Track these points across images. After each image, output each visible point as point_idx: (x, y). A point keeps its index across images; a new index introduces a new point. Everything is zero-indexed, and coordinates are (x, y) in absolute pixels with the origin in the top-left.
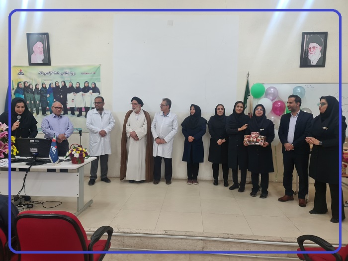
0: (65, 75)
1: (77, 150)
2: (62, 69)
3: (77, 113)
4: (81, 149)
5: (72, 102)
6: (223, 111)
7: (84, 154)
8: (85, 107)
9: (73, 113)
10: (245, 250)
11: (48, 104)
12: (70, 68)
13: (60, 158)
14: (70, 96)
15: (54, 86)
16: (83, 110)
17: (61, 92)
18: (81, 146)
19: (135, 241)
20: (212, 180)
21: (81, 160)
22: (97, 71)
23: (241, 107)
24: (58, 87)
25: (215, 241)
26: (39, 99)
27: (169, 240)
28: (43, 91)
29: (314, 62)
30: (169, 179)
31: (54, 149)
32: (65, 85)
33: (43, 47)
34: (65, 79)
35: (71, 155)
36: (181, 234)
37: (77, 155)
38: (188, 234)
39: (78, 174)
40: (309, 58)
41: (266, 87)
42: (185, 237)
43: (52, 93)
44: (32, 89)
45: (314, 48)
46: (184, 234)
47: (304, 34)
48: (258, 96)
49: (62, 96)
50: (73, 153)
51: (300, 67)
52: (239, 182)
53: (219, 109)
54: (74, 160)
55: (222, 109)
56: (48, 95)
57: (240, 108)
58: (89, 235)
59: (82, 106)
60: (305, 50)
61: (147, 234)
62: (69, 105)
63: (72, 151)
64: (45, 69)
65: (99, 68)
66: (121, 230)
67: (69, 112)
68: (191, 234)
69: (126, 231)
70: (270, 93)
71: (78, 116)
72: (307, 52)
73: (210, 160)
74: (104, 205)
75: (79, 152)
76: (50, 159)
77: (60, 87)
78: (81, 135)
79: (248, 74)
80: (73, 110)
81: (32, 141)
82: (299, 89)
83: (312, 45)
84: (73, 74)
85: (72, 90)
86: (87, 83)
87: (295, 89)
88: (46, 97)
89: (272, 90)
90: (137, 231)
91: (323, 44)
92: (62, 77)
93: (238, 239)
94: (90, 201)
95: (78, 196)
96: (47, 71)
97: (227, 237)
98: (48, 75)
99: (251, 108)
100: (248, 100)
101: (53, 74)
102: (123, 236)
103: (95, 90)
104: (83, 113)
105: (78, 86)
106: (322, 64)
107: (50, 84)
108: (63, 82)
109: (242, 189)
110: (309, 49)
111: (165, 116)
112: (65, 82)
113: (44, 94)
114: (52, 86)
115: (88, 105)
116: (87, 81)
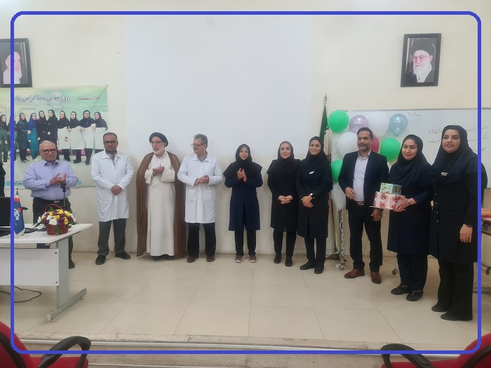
0: (53, 101)
1: (55, 214)
2: (49, 92)
3: (73, 158)
4: (61, 212)
5: (66, 141)
6: (289, 151)
7: (66, 220)
8: (85, 149)
9: (67, 159)
11: (28, 145)
12: (61, 91)
14: (62, 133)
15: (38, 118)
16: (83, 153)
17: (48, 127)
21: (62, 227)
22: (101, 95)
23: (317, 146)
24: (43, 119)
26: (16, 137)
28: (22, 127)
29: (422, 79)
30: (211, 253)
31: (16, 213)
32: (54, 115)
33: (21, 60)
34: (54, 108)
35: (45, 222)
36: (213, 340)
37: (53, 221)
38: (224, 340)
39: (57, 250)
40: (415, 72)
41: (350, 116)
42: (218, 346)
43: (35, 129)
44: (5, 123)
45: (421, 57)
46: (217, 340)
47: (407, 36)
48: (339, 129)
49: (49, 133)
50: (48, 218)
51: (401, 86)
53: (283, 149)
54: (50, 230)
55: (287, 148)
56: (29, 132)
57: (314, 147)
59: (81, 147)
60: (408, 64)
61: (160, 342)
62: (61, 145)
63: (47, 215)
64: (24, 92)
65: (104, 90)
66: (121, 337)
69: (127, 338)
70: (356, 125)
71: (76, 162)
75: (58, 216)
77: (47, 119)
79: (326, 98)
80: (66, 153)
82: (398, 119)
83: (419, 53)
84: (66, 100)
85: (65, 123)
86: (87, 113)
87: (392, 119)
88: (26, 134)
89: (359, 120)
90: (145, 338)
91: (435, 52)
92: (49, 105)
93: (299, 347)
94: (81, 292)
95: (58, 285)
96: (27, 96)
97: (283, 344)
98: (28, 101)
99: (329, 150)
100: (326, 137)
101: (35, 100)
102: (123, 346)
103: (100, 123)
104: (82, 157)
105: (73, 117)
106: (433, 81)
107: (31, 116)
108: (50, 112)
109: (319, 269)
110: (414, 60)
111: (202, 161)
112: (53, 112)
113: (23, 130)
114: (34, 118)
115: (89, 146)
116: (87, 111)
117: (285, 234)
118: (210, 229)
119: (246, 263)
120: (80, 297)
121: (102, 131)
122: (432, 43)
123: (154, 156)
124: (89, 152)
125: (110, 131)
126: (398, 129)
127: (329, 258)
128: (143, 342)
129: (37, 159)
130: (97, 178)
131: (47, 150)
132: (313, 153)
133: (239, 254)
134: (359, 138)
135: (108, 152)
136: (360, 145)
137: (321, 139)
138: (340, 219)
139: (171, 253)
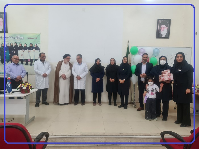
0: (17, 39)
1: (25, 85)
2: (15, 35)
3: (25, 63)
4: (27, 84)
5: (22, 56)
6: (114, 62)
7: (30, 87)
8: (30, 59)
9: (22, 63)
10: (129, 142)
12: (20, 35)
14: (20, 52)
15: (10, 46)
17: (14, 49)
18: (27, 82)
19: (63, 140)
21: (27, 91)
22: (38, 37)
23: (126, 60)
24: (12, 46)
25: (112, 138)
27: (84, 138)
30: (83, 102)
32: (17, 45)
33: (3, 21)
34: (17, 42)
36: (92, 134)
37: (24, 88)
38: (96, 134)
39: (26, 100)
40: (161, 33)
41: (139, 48)
42: (94, 136)
43: (8, 50)
45: (163, 28)
47: (158, 20)
48: (134, 53)
49: (14, 52)
50: (22, 86)
51: (156, 38)
53: (111, 61)
54: (23, 91)
55: (113, 61)
56: (6, 51)
58: (33, 138)
59: (28, 58)
60: (159, 29)
61: (71, 136)
62: (20, 57)
63: (21, 85)
65: (39, 35)
66: (54, 134)
67: (20, 62)
69: (57, 134)
70: (141, 52)
71: (26, 64)
72: (160, 30)
74: (43, 119)
75: (26, 86)
76: (6, 91)
77: (14, 46)
78: (27, 75)
79: (129, 41)
80: (22, 61)
82: (156, 50)
83: (163, 26)
84: (22, 38)
85: (21, 48)
87: (154, 50)
89: (142, 50)
90: (64, 134)
91: (169, 26)
92: (15, 40)
94: (33, 117)
95: (25, 114)
97: (119, 135)
99: (130, 61)
100: (128, 57)
101: (9, 38)
102: (55, 138)
103: (37, 48)
104: (29, 62)
105: (25, 46)
106: (167, 37)
108: (15, 43)
109: (126, 107)
110: (161, 29)
112: (16, 43)
113: (3, 51)
114: (8, 46)
115: (32, 58)
116: (31, 43)
117: (112, 94)
118: (83, 92)
119: (98, 106)
120: (33, 120)
124: (32, 60)
126: (156, 54)
127: (129, 104)
128: (64, 136)
130: (37, 71)
131: (16, 59)
132: (124, 62)
133: (95, 102)
135: (41, 60)
137: (127, 56)
138: (134, 88)
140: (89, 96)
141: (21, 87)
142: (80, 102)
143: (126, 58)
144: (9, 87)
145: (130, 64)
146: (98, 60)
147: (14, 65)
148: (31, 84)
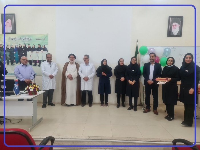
0: (25, 40)
1: (32, 86)
2: (23, 36)
3: (33, 64)
4: (34, 86)
5: (30, 57)
7: (37, 89)
8: (38, 60)
9: (31, 64)
11: (14, 58)
12: (29, 36)
13: (21, 92)
14: (29, 53)
15: (19, 47)
16: (37, 62)
17: (23, 51)
18: (35, 84)
19: (69, 144)
20: (116, 104)
21: (35, 92)
22: (45, 38)
23: (135, 60)
24: (21, 47)
26: (9, 55)
27: (91, 142)
28: (12, 50)
29: (175, 34)
30: (91, 103)
31: (16, 86)
32: (25, 46)
34: (26, 43)
35: (28, 90)
37: (32, 90)
38: (103, 138)
39: (33, 101)
40: (173, 31)
41: (148, 48)
42: (101, 140)
43: (17, 51)
46: (100, 138)
47: (170, 17)
48: (143, 53)
49: (23, 53)
50: (30, 88)
51: (167, 37)
52: (133, 105)
54: (30, 93)
56: (15, 53)
59: (37, 59)
60: (170, 27)
61: (77, 139)
62: (29, 58)
63: (29, 87)
64: (13, 36)
65: (47, 36)
66: (61, 137)
67: (28, 63)
68: (105, 138)
69: (63, 137)
71: (34, 65)
73: (116, 92)
74: (50, 121)
75: (34, 88)
76: (14, 93)
77: (23, 47)
78: (35, 77)
79: (137, 41)
81: (2, 81)
82: (167, 50)
83: (174, 24)
84: (31, 40)
85: (30, 49)
86: (39, 45)
87: (165, 50)
88: (13, 53)
89: (152, 50)
90: (71, 137)
91: (181, 23)
92: (24, 42)
93: (134, 141)
94: (41, 119)
95: (33, 116)
96: (14, 38)
97: (127, 140)
98: (14, 40)
99: (139, 61)
100: (137, 56)
101: (18, 40)
102: (62, 141)
103: (45, 49)
105: (34, 47)
106: (180, 35)
107: (16, 46)
108: (24, 44)
110: (172, 26)
111: (87, 65)
113: (12, 52)
114: (17, 47)
115: (40, 59)
116: (39, 44)
118: (90, 93)
119: (105, 108)
120: (40, 121)
121: (45, 53)
122: (179, 20)
123: (70, 63)
124: (40, 62)
125: (49, 52)
126: (167, 54)
129: (18, 64)
131: (24, 60)
133: (102, 104)
134: (150, 57)
135: (48, 61)
136: (150, 59)
137: (135, 57)
139: (75, 104)
140: (97, 98)
141: (28, 89)
142: (87, 104)
143: (134, 59)
144: (17, 88)
145: (139, 64)
146: (105, 61)
147: (23, 66)
148: (38, 86)
